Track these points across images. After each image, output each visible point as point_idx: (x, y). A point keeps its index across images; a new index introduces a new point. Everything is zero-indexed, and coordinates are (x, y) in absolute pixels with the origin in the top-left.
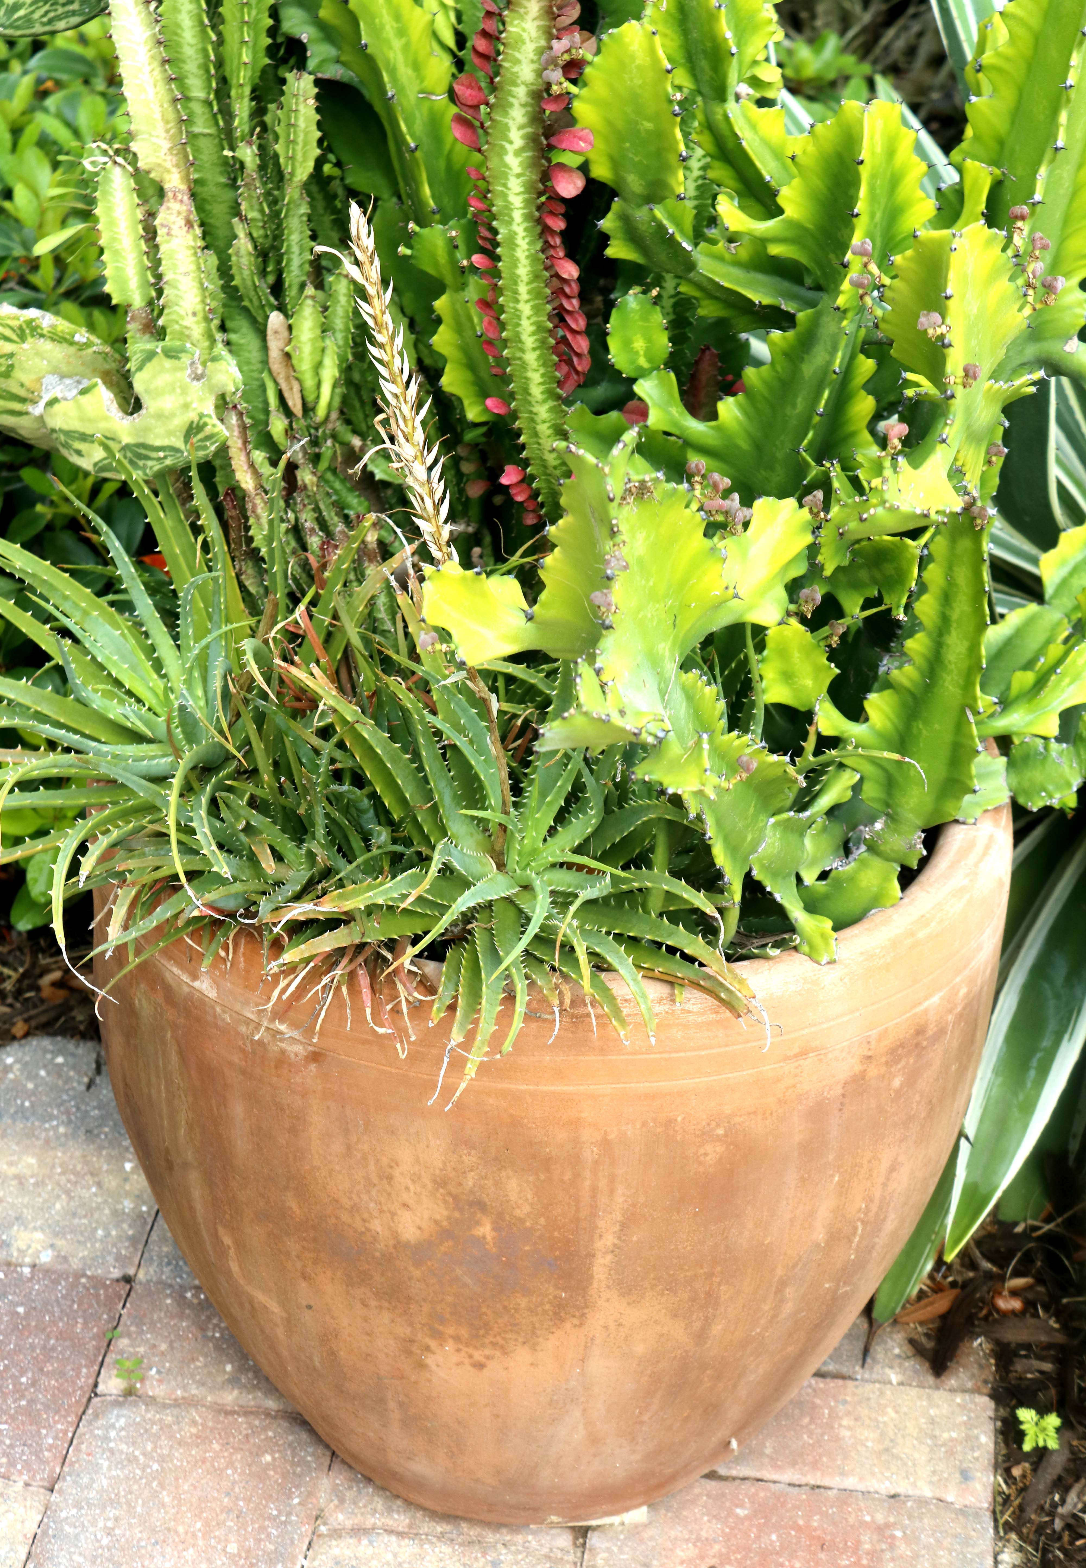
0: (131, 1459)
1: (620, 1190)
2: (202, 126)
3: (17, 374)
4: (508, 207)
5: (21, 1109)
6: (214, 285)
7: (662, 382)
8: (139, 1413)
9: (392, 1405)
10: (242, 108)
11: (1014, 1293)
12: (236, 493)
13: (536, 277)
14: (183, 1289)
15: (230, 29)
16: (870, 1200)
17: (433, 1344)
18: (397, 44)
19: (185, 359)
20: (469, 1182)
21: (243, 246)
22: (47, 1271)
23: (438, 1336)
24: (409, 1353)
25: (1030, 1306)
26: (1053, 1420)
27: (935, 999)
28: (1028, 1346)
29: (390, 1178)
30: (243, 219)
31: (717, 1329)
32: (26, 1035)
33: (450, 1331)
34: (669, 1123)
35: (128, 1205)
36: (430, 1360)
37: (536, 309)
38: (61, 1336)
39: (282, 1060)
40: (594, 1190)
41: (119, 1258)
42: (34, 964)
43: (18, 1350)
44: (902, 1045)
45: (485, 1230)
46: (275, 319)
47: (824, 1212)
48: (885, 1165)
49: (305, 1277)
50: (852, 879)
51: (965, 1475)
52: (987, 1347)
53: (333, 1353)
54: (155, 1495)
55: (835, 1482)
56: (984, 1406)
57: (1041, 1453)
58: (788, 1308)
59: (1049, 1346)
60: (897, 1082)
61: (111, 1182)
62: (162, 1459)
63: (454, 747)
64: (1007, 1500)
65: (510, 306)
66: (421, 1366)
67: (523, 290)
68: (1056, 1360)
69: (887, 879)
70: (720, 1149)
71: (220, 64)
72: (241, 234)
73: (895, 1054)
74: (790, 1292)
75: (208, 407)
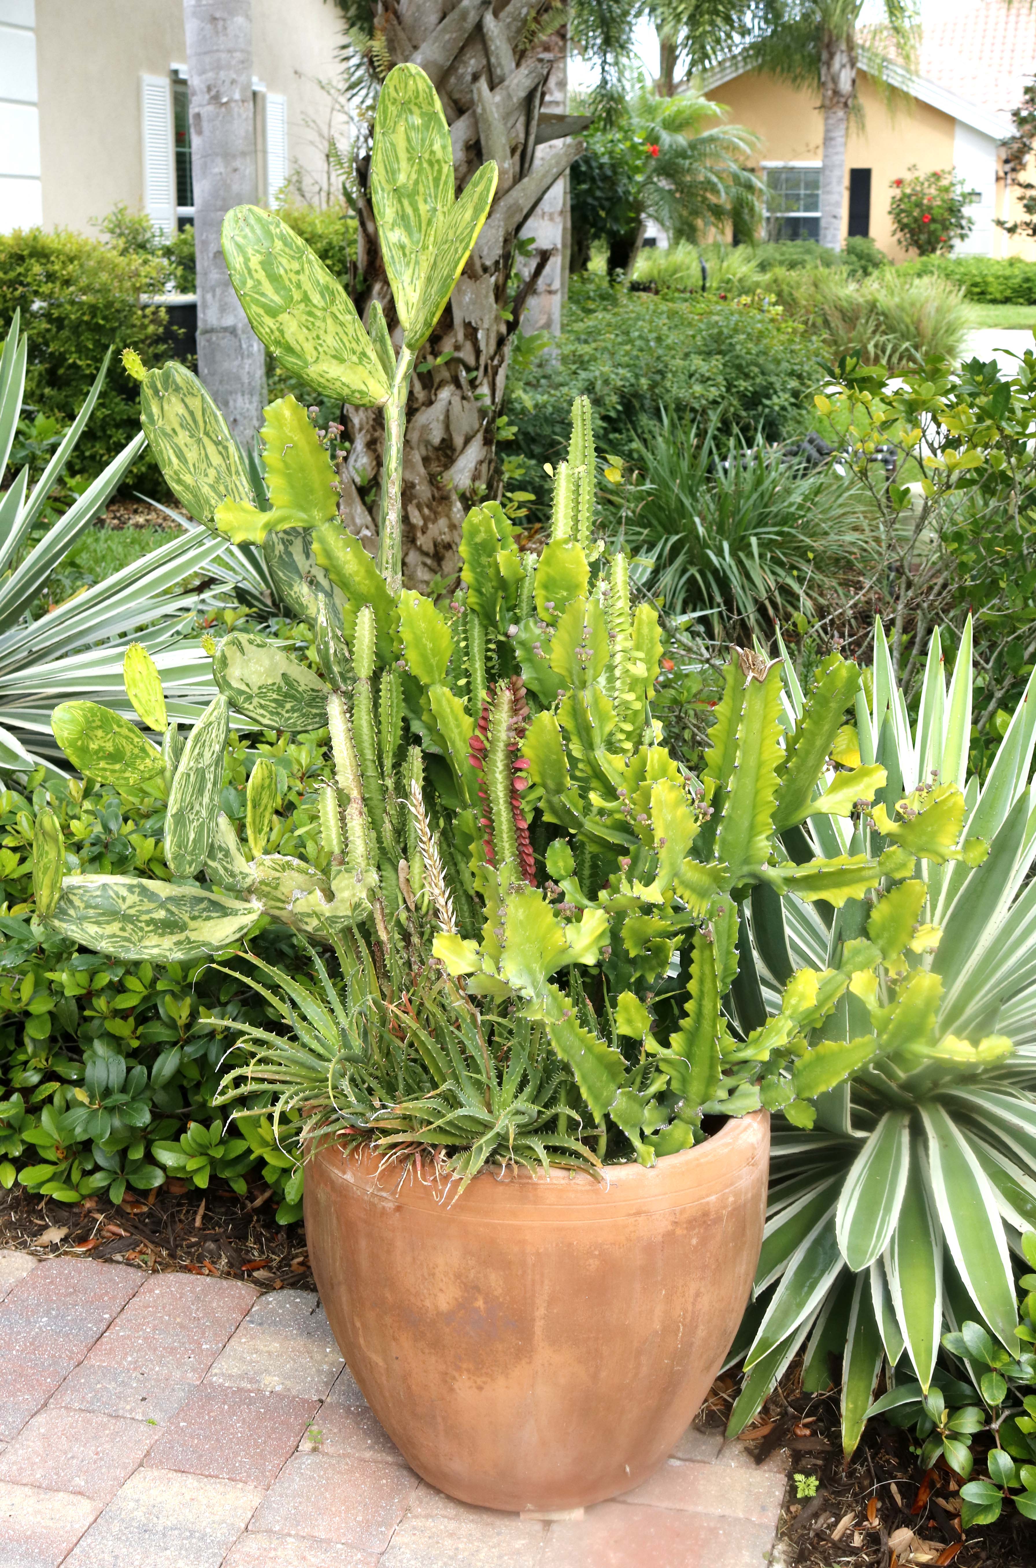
0: (312, 1478)
1: (546, 1282)
2: (371, 772)
3: (281, 888)
4: (497, 797)
5: (275, 1322)
6: (374, 845)
7: (572, 882)
8: (318, 1458)
9: (439, 1420)
10: (388, 762)
11: (806, 1426)
12: (379, 943)
13: (510, 830)
14: (349, 1406)
15: (384, 727)
16: (686, 1311)
17: (457, 1375)
18: (456, 731)
19: (354, 873)
20: (472, 1275)
21: (388, 827)
22: (278, 1394)
23: (459, 1369)
24: (445, 1382)
25: (814, 1434)
26: (814, 1481)
27: (713, 1198)
28: (810, 1452)
29: (434, 1275)
30: (387, 814)
31: (603, 1374)
32: (282, 1288)
33: (465, 1366)
34: (570, 1245)
35: (325, 1367)
36: (456, 1386)
37: (511, 845)
38: (282, 1423)
39: (383, 1213)
40: (533, 1281)
41: (317, 1391)
42: (289, 1253)
43: (258, 1427)
44: (695, 1220)
45: (480, 1303)
46: (402, 863)
47: (659, 1310)
48: (692, 1292)
49: (395, 1339)
50: (670, 1134)
51: (763, 1508)
52: (788, 1452)
53: (409, 1387)
54: (322, 1494)
55: (691, 1508)
56: (782, 1479)
57: (807, 1499)
58: (644, 1370)
59: (822, 1452)
60: (694, 1241)
61: (318, 1357)
62: (328, 1479)
63: (472, 1057)
64: (785, 1522)
65: (499, 844)
66: (452, 1390)
67: (505, 836)
68: (825, 1459)
69: (687, 1134)
70: (597, 1263)
71: (379, 744)
72: (387, 820)
73: (691, 1223)
74: (644, 1359)
75: (364, 895)
